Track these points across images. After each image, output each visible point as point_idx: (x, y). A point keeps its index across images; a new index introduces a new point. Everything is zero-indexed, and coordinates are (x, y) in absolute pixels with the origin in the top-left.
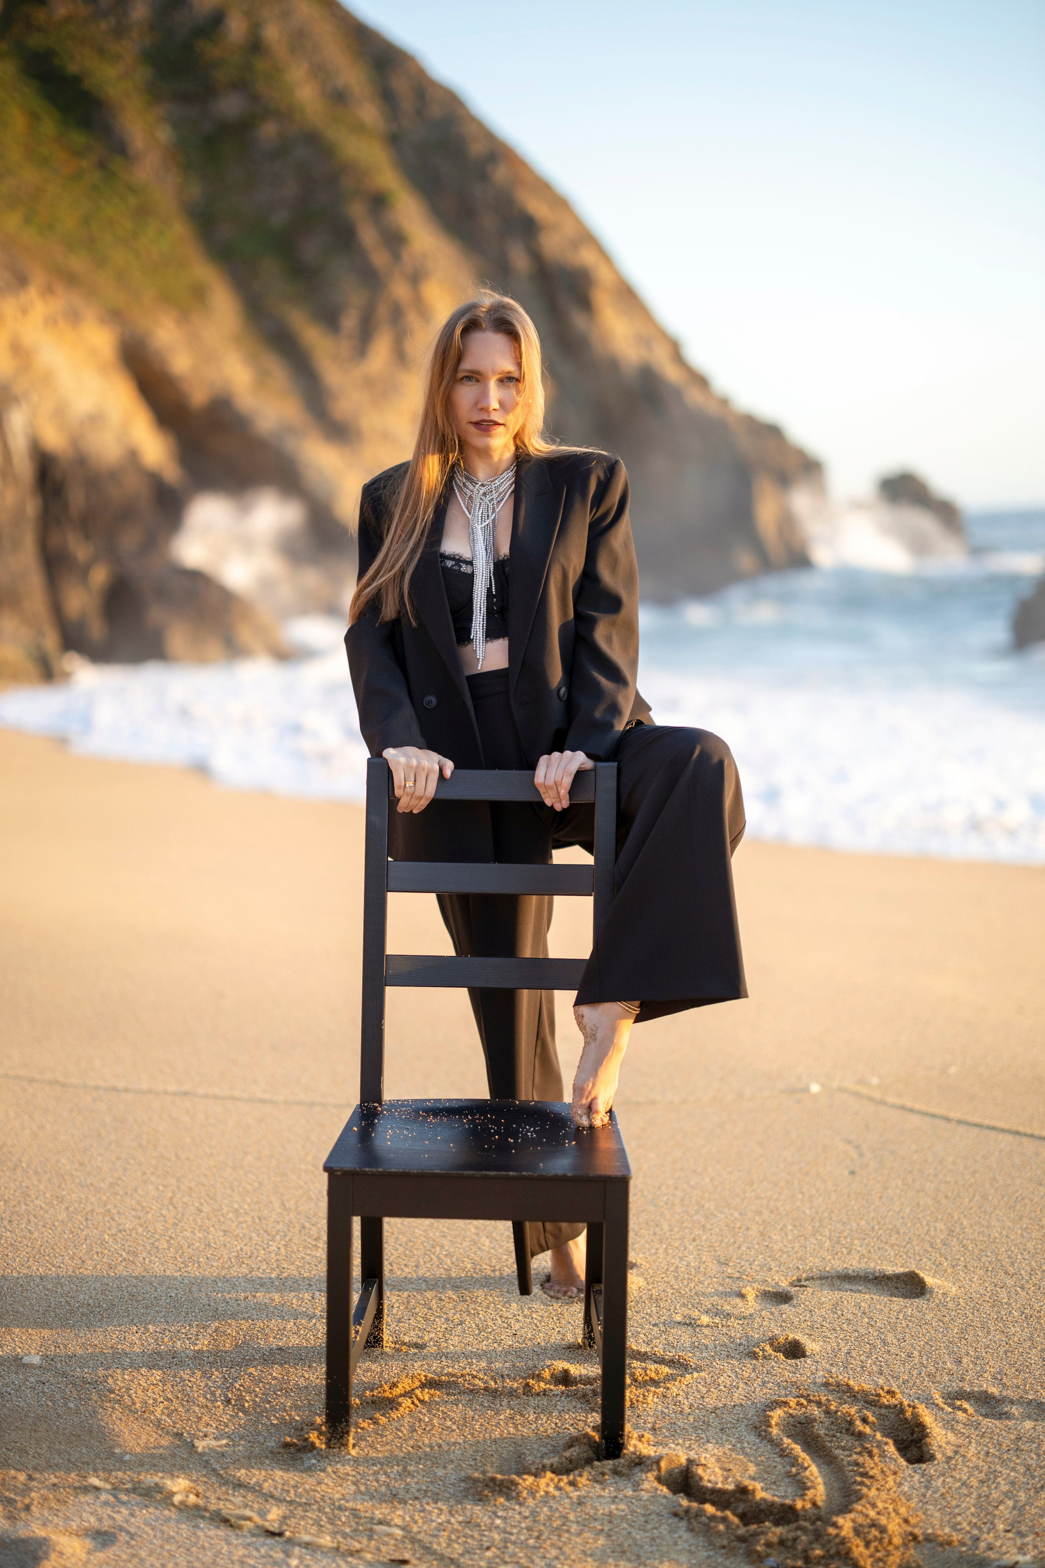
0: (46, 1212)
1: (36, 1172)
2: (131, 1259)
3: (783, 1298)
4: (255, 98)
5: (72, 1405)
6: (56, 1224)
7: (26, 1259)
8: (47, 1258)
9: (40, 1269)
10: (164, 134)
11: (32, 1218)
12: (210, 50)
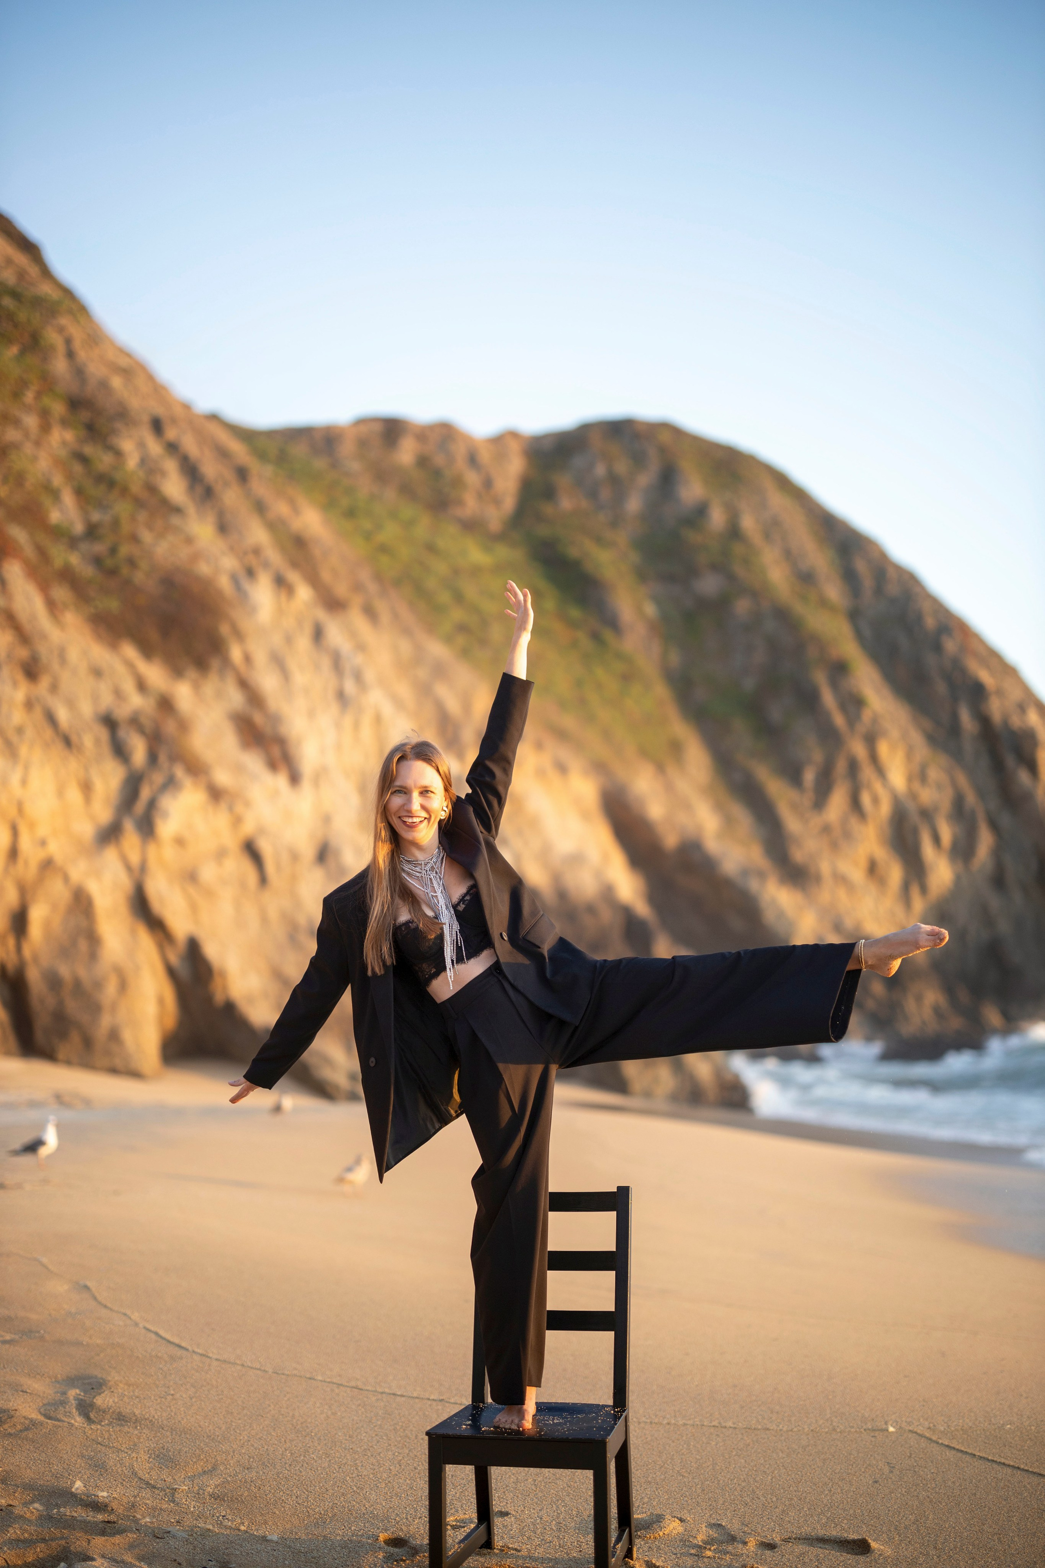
0: (316, 1461)
1: (319, 1439)
2: (358, 1491)
3: (771, 1546)
4: (731, 577)
5: (287, 1562)
6: (319, 1469)
7: (292, 1486)
8: (305, 1487)
9: (298, 1492)
10: (650, 609)
11: (305, 1465)
12: (692, 537)
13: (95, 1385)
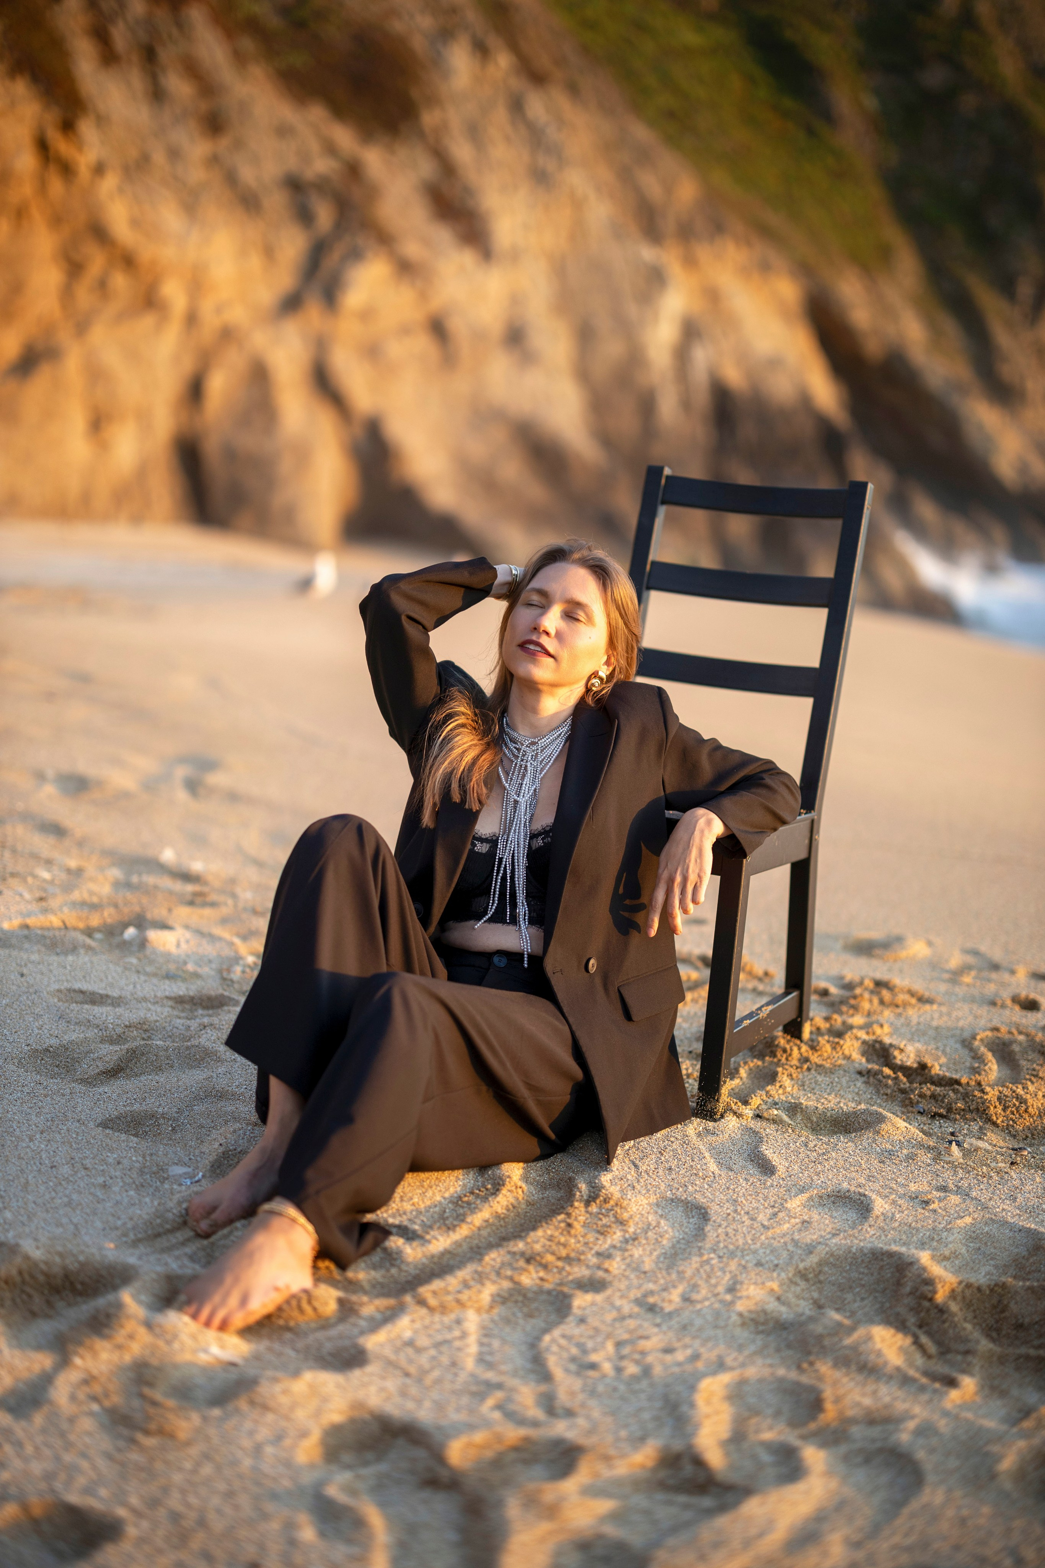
4: (960, 70)
12: (921, 23)
13: (207, 765)
